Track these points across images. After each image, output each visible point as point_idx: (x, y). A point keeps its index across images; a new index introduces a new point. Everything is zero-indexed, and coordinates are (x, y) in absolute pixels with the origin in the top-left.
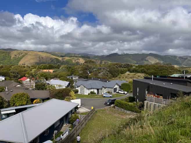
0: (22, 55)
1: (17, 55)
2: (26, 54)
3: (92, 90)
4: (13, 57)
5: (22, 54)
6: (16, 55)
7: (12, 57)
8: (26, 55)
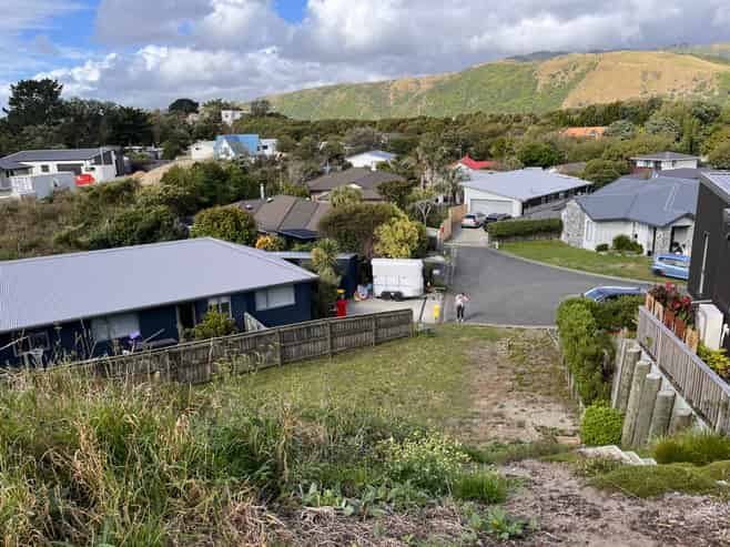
0: (578, 71)
1: (559, 73)
2: (593, 66)
3: (627, 231)
4: (545, 85)
5: (575, 68)
6: (554, 76)
7: (541, 82)
8: (592, 72)
